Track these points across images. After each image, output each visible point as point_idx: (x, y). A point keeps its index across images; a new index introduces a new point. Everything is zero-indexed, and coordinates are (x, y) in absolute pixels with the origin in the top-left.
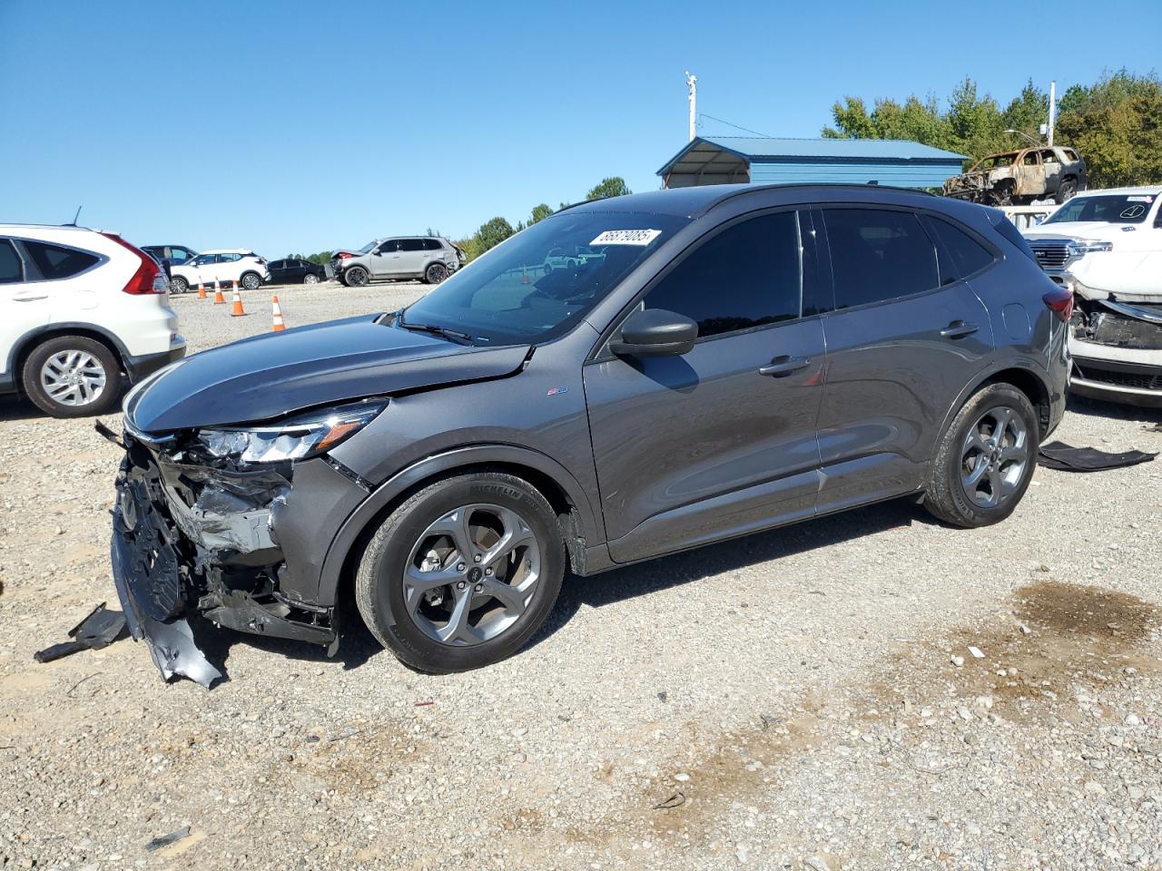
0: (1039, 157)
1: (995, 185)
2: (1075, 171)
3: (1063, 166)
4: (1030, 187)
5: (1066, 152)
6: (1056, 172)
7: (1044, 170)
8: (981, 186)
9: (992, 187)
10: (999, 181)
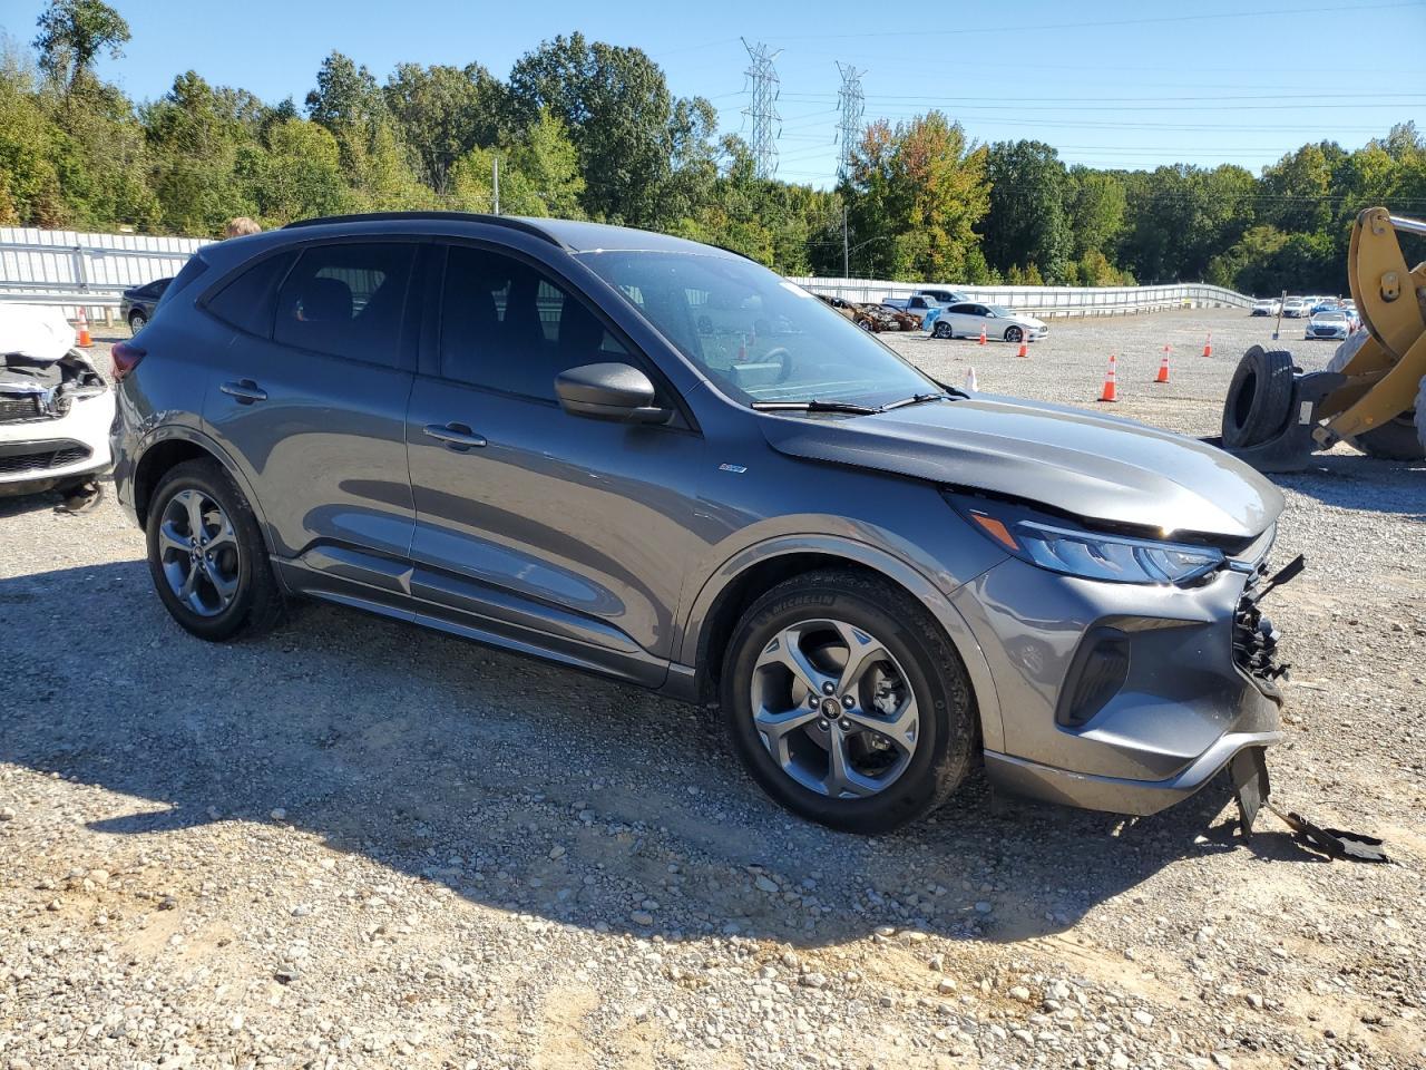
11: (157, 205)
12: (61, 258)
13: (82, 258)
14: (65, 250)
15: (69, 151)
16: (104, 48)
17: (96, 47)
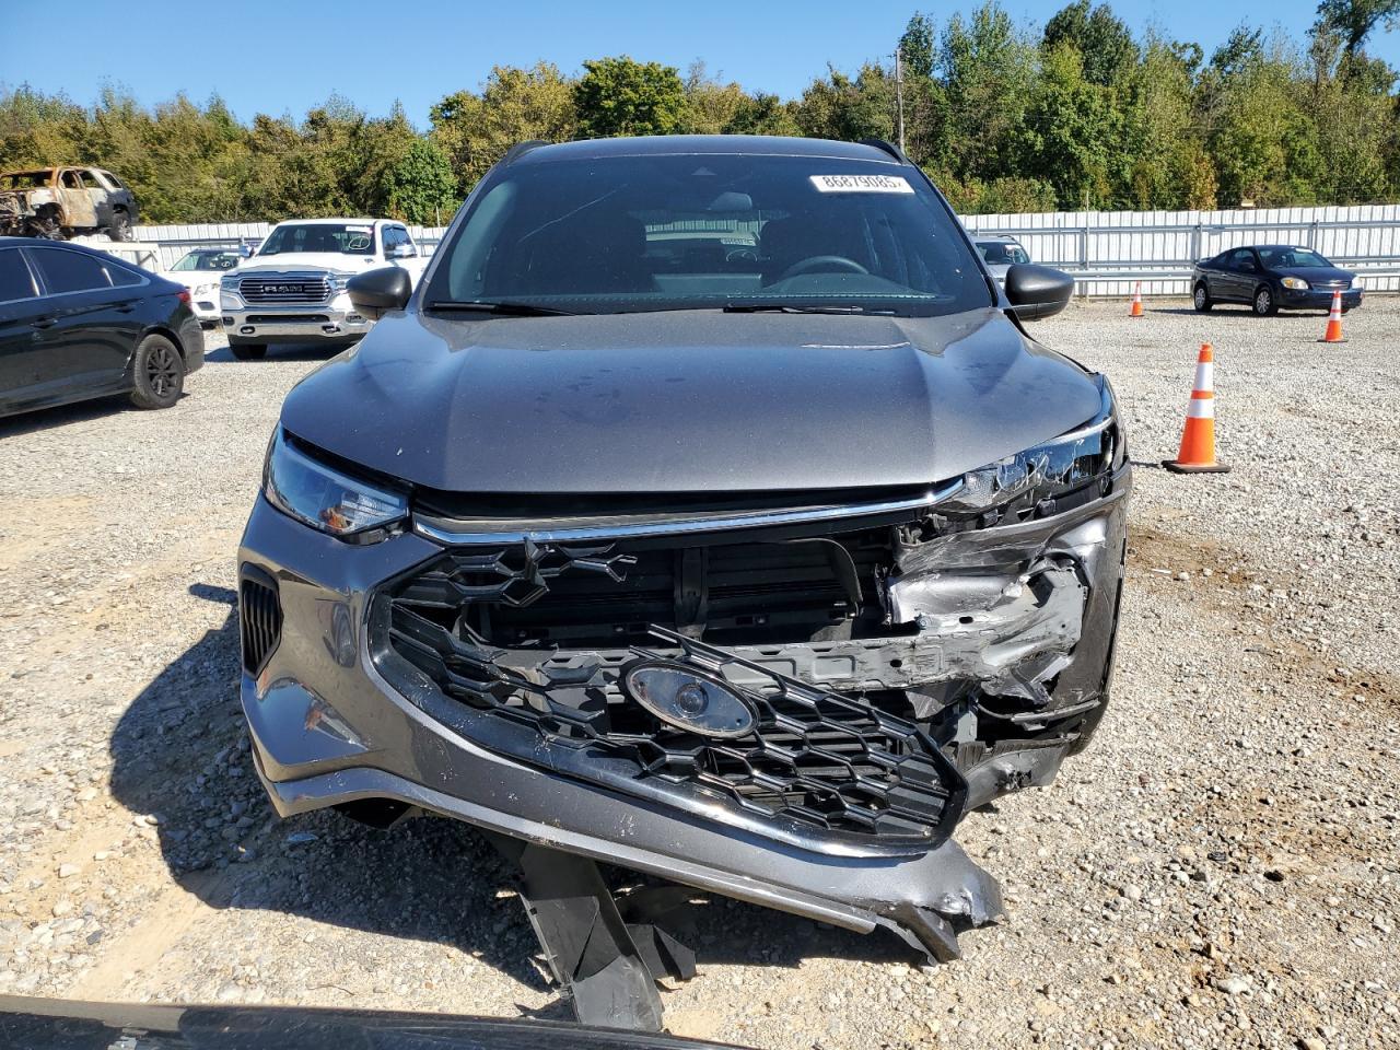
0: (78, 179)
1: (37, 210)
2: (123, 201)
3: (109, 194)
4: (79, 218)
5: (106, 176)
6: (104, 200)
7: (90, 196)
8: (17, 211)
9: (34, 214)
10: (41, 206)
11: (1382, 176)
12: (1182, 237)
13: (1200, 235)
14: (1185, 229)
15: (1304, 134)
16: (1379, 24)
17: (1371, 24)
